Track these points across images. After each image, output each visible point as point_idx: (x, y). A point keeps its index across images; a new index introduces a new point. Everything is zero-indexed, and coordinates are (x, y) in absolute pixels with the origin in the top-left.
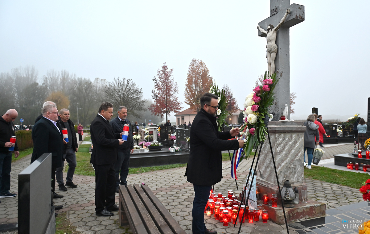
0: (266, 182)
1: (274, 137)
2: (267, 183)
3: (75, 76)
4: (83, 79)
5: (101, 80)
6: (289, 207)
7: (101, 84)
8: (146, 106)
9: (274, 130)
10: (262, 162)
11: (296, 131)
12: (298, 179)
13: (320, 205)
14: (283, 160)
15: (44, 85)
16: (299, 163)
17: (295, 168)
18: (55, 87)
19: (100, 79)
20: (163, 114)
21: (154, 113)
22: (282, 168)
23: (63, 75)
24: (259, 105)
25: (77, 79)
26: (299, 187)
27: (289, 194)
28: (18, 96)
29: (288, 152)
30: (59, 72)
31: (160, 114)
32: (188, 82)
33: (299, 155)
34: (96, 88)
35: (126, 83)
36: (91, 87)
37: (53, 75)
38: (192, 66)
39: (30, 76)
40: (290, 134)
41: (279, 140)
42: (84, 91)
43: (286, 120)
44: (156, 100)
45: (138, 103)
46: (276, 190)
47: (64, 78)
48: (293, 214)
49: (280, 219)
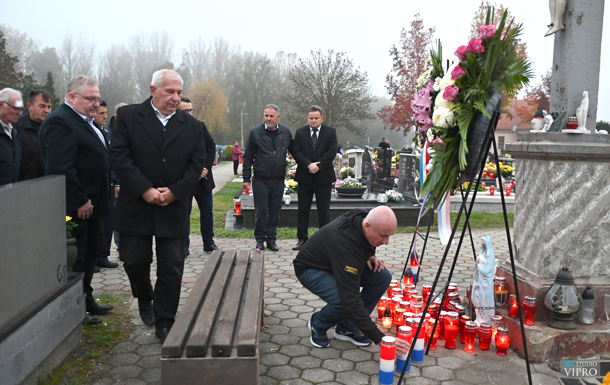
0: (524, 270)
1: (545, 169)
2: (526, 272)
3: (239, 48)
4: (255, 54)
5: (289, 55)
6: (561, 327)
7: (287, 63)
8: (374, 109)
9: (543, 153)
10: (521, 226)
11: (605, 156)
12: (602, 269)
14: (564, 223)
15: (184, 68)
16: (607, 233)
17: (595, 245)
18: (204, 72)
19: (286, 54)
20: (408, 128)
21: (390, 124)
22: (559, 241)
23: (218, 48)
25: (243, 54)
26: (600, 288)
27: (564, 298)
28: (139, 89)
29: (578, 205)
30: (210, 41)
31: (402, 128)
34: (279, 72)
35: (334, 60)
36: (269, 69)
37: (200, 47)
38: (479, 19)
39: (160, 50)
40: (590, 163)
41: (558, 176)
42: (254, 78)
43: (580, 130)
44: (394, 96)
45: (358, 104)
46: (539, 288)
47: (218, 52)
48: (567, 343)
49: (533, 350)
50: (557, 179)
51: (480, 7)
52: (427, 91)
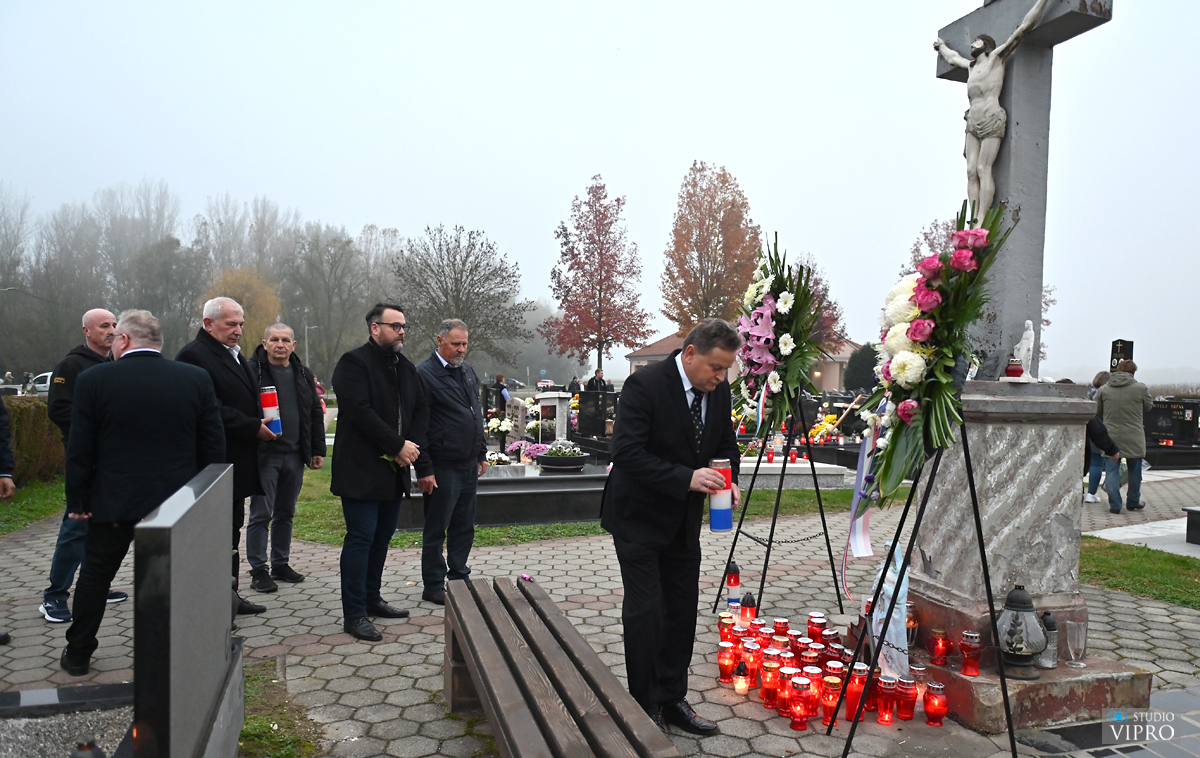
0: (943, 590)
1: (978, 436)
2: (948, 592)
3: (297, 217)
4: (324, 228)
5: (384, 232)
6: (1021, 676)
7: (382, 245)
8: (531, 321)
9: (979, 412)
10: (932, 522)
11: (1059, 416)
12: (1058, 584)
13: (1133, 678)
14: (1007, 516)
15: (199, 247)
16: (1062, 529)
17: (1048, 547)
18: (234, 255)
19: (381, 229)
20: (586, 352)
21: (558, 347)
22: (1001, 544)
23: (259, 215)
24: (934, 321)
25: (303, 228)
26: (1058, 612)
27: (1024, 632)
28: (115, 282)
29: (1025, 490)
30: (246, 203)
31: (577, 352)
32: (676, 243)
33: (1067, 500)
34: (368, 259)
35: (464, 242)
36: (351, 254)
37: (226, 213)
38: (689, 188)
39: (153, 217)
40: (1039, 427)
41: (998, 446)
42: (326, 268)
43: (1025, 378)
44: (563, 302)
45: (505, 313)
46: (979, 617)
47: (261, 223)
48: (1033, 700)
49: (987, 716)
50: (997, 451)
51: (691, 169)
52: (767, 312)
